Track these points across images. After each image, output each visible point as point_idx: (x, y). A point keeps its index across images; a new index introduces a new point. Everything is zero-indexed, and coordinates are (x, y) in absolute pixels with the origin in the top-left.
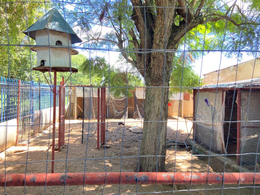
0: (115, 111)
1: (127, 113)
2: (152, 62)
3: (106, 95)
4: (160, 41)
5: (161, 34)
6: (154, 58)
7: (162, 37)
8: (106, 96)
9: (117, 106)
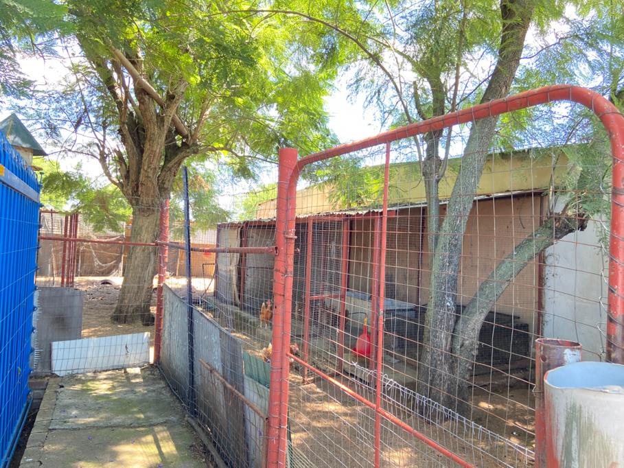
0: (97, 263)
1: (121, 265)
2: (140, 189)
3: (78, 230)
4: (149, 167)
5: (149, 160)
6: (142, 184)
7: (151, 163)
8: (78, 232)
9: (100, 253)
